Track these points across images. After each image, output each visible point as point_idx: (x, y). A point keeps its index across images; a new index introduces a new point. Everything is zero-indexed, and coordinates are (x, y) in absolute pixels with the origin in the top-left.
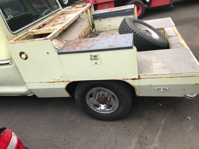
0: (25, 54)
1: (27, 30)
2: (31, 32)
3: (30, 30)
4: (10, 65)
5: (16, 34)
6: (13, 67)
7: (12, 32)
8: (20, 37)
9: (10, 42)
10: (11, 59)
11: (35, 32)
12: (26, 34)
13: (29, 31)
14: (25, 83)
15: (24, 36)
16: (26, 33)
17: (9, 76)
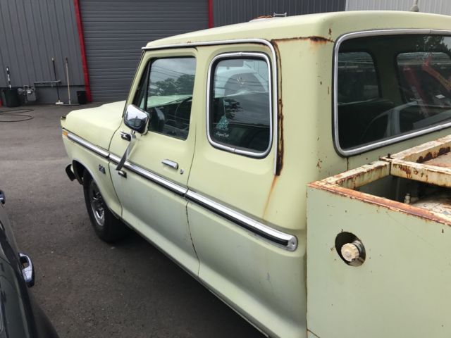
0: (357, 242)
1: (389, 157)
2: (401, 167)
3: (397, 158)
4: (289, 249)
5: (348, 157)
6: (293, 259)
7: (339, 149)
8: (359, 175)
9: (322, 184)
10: (300, 233)
11: (417, 172)
12: (380, 168)
13: (394, 161)
14: (307, 330)
15: (374, 173)
16: (383, 163)
17: (269, 277)
